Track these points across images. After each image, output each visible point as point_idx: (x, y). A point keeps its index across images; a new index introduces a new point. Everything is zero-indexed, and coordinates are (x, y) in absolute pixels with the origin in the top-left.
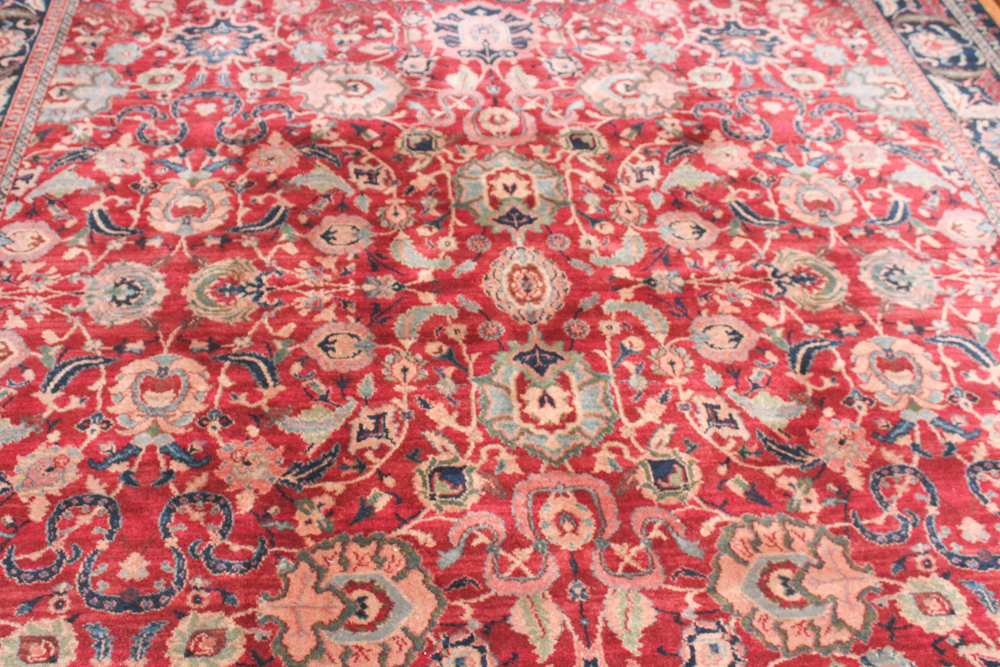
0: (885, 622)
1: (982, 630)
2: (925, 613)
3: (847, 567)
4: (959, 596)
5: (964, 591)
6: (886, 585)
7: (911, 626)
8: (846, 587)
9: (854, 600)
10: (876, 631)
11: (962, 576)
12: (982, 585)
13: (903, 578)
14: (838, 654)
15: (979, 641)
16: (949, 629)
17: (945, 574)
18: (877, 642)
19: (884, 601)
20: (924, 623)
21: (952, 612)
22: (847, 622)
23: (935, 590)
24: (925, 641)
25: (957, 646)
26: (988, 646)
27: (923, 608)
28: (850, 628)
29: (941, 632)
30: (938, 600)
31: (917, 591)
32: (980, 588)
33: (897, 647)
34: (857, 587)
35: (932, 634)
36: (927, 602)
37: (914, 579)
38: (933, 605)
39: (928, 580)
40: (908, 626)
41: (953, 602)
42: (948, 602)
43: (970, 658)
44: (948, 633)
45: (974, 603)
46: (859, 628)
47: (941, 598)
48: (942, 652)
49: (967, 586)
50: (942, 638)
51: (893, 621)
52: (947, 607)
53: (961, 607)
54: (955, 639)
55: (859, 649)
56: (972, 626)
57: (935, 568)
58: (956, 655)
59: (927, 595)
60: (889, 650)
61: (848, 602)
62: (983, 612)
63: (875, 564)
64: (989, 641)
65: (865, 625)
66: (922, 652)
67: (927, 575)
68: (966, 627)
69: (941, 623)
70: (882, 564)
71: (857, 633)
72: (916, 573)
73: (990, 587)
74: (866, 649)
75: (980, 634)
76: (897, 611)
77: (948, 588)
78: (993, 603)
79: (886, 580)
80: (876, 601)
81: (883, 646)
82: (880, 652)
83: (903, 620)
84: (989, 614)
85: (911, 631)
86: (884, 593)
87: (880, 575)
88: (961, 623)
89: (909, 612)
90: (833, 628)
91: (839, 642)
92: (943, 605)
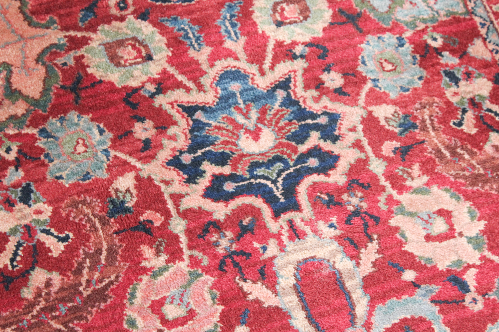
0: (69, 84)
1: (182, 73)
2: (118, 65)
3: (25, 25)
4: (158, 37)
5: (163, 30)
6: (71, 39)
7: (101, 82)
8: (22, 50)
9: (32, 64)
10: (58, 96)
11: (163, 13)
12: (186, 20)
13: (93, 28)
14: (11, 132)
15: (179, 85)
16: (145, 78)
17: (142, 15)
18: (59, 110)
19: (69, 59)
20: (115, 77)
21: (149, 58)
22: (24, 91)
23: (131, 34)
24: (116, 97)
25: (153, 96)
26: (188, 90)
27: (115, 60)
28: (26, 98)
29: (134, 84)
30: (134, 47)
31: (109, 40)
32: (185, 23)
33: (82, 111)
34: (36, 47)
35: (125, 88)
36: (120, 52)
37: (106, 27)
38: (127, 53)
39: (123, 24)
40: (96, 83)
41: (151, 46)
42: (146, 47)
43: (167, 107)
44: (144, 84)
45: (177, 44)
46: (37, 96)
47: (137, 44)
48: (134, 106)
49: (168, 24)
50: (136, 90)
51: (78, 81)
52: (144, 54)
53: (160, 50)
54: (151, 88)
55: (37, 121)
56: (171, 70)
57: (131, 9)
58: (153, 108)
59: (121, 43)
60: (73, 115)
61: (25, 67)
62: (186, 51)
63: (60, 16)
64: (190, 84)
65: (45, 91)
66: (112, 111)
67: (122, 19)
68: (164, 72)
69: (136, 73)
70: (68, 15)
71: (35, 102)
72: (108, 19)
73: (194, 21)
74: (45, 119)
75: (180, 78)
76: (84, 67)
77: (146, 30)
78: (198, 39)
79: (72, 33)
80: (59, 61)
81: (66, 112)
82: (62, 120)
83: (92, 76)
84: (192, 53)
85: (99, 89)
86: (70, 49)
87: (65, 28)
88: (159, 69)
89: (98, 66)
90: (6, 102)
91: (13, 118)
92: (139, 51)
